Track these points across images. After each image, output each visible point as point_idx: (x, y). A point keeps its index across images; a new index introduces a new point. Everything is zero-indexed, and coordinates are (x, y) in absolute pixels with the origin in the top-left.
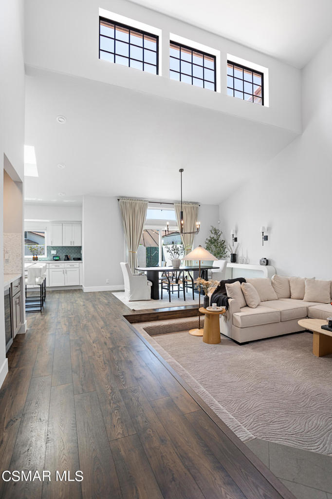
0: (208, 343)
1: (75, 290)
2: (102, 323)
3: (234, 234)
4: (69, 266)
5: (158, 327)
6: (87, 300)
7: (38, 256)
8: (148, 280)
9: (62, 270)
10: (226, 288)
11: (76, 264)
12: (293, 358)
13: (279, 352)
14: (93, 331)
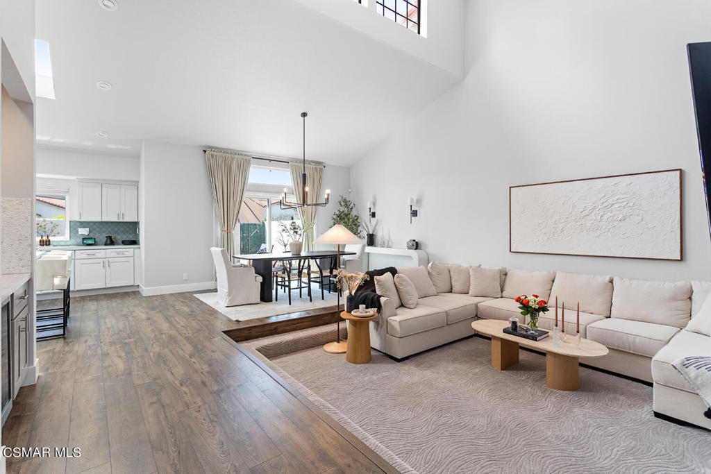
0: (355, 362)
1: (127, 294)
2: (188, 348)
3: (372, 207)
4: (114, 254)
5: (279, 345)
6: (153, 309)
7: (51, 238)
8: (256, 273)
9: (101, 261)
10: (376, 283)
11: (130, 249)
12: (471, 375)
13: (452, 367)
14: (177, 363)
